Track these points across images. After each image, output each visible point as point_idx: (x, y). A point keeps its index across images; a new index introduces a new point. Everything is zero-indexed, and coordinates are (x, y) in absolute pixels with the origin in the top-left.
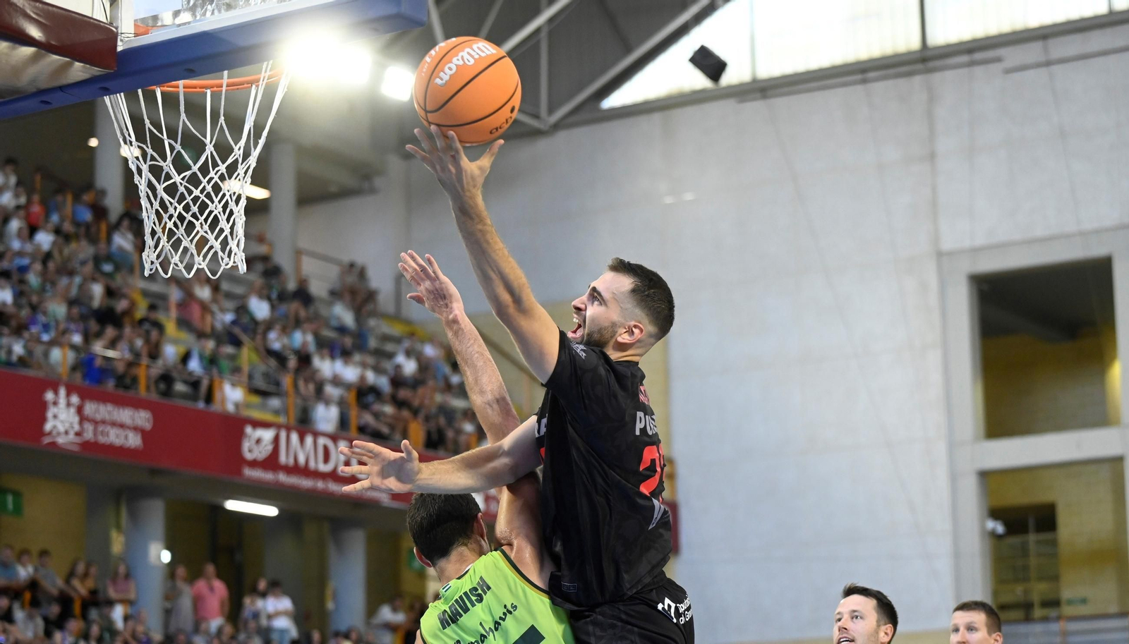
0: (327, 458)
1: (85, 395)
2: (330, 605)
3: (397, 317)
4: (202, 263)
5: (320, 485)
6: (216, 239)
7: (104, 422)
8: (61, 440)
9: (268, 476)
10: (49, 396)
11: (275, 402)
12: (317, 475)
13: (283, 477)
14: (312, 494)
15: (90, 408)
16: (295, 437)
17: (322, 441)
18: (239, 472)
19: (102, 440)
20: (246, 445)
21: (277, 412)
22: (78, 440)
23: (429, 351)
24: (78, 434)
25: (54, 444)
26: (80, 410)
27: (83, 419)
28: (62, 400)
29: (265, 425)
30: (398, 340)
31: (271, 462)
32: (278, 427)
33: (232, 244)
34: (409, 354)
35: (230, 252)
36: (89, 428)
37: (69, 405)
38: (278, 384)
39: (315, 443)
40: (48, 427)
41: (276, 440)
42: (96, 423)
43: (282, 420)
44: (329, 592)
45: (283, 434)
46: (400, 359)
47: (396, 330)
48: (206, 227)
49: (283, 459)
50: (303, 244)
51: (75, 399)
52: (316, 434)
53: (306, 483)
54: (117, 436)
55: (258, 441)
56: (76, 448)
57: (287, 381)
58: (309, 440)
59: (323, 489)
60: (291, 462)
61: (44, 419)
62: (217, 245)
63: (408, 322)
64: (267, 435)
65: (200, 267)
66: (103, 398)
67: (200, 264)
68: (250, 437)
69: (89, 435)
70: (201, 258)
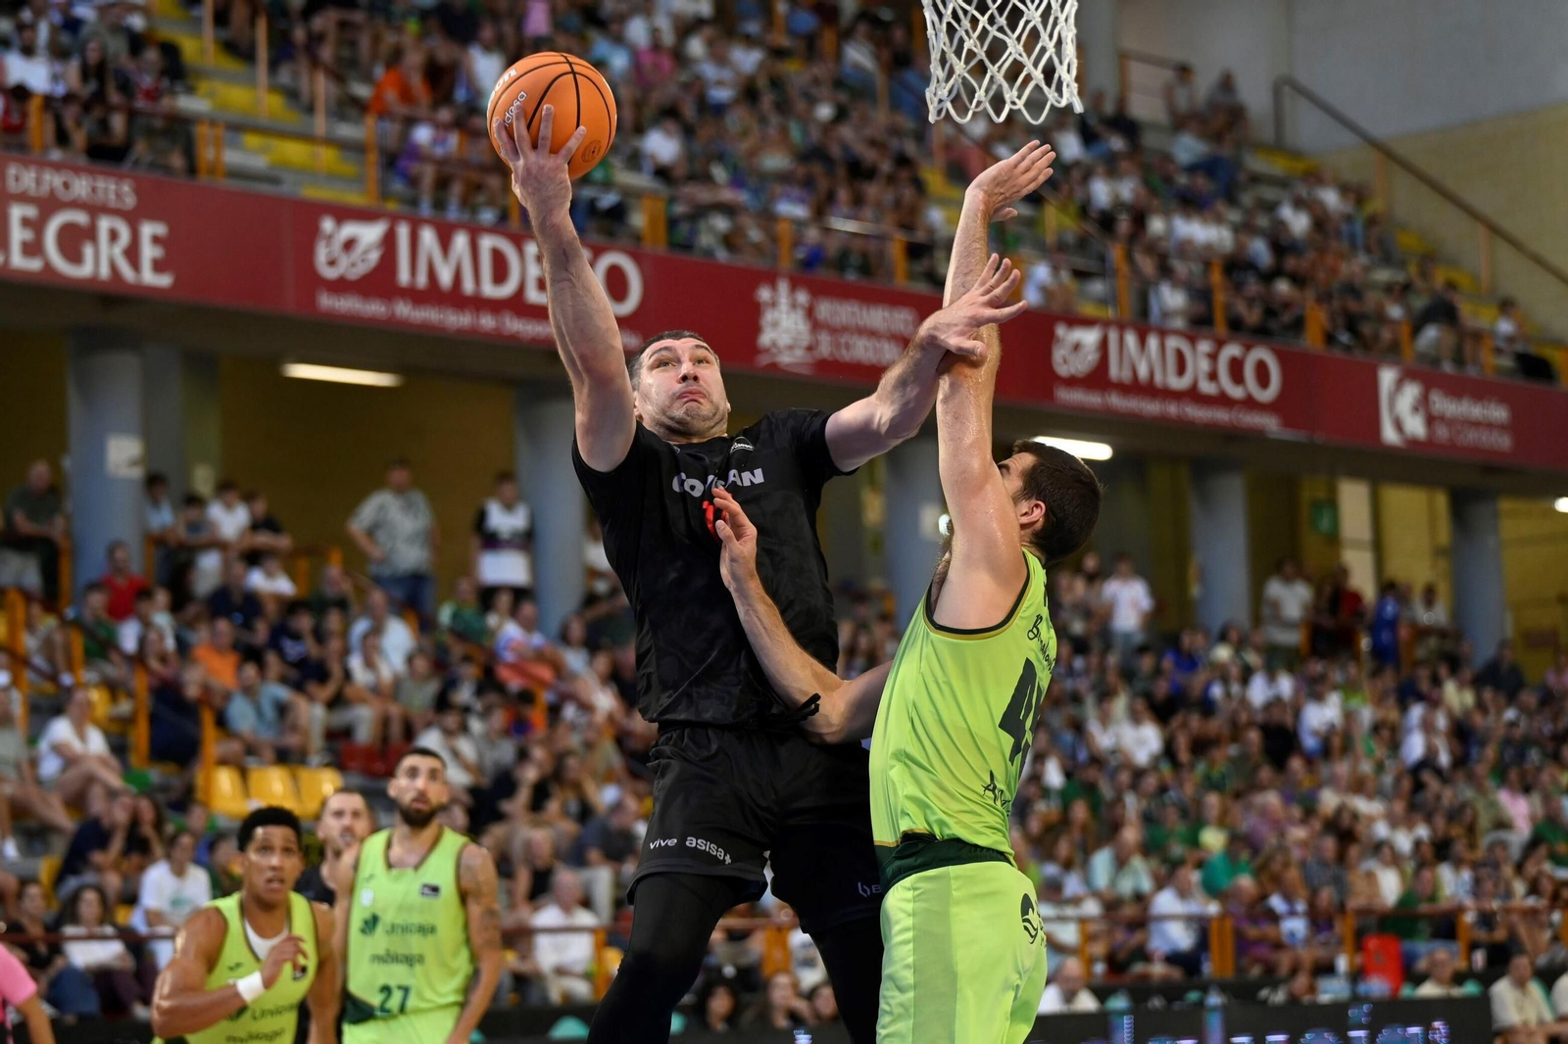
0: (1181, 369)
1: (818, 291)
2: (1195, 590)
3: (1278, 147)
4: (1017, 101)
5: (1172, 409)
6: (1036, 65)
7: (844, 329)
8: (785, 359)
9: (1092, 399)
10: (764, 294)
11: (1097, 287)
12: (1167, 394)
13: (1116, 401)
14: (1162, 424)
15: (825, 309)
16: (1131, 339)
17: (1173, 343)
18: (1049, 395)
19: (846, 356)
20: (1059, 354)
21: (1103, 302)
22: (809, 359)
23: (1330, 198)
24: (810, 348)
25: (774, 366)
26: (810, 313)
27: (816, 325)
28: (784, 299)
29: (1087, 322)
30: (1283, 183)
31: (1097, 378)
32: (1106, 324)
33: (1061, 71)
34: (1299, 204)
35: (1060, 83)
36: (825, 338)
37: (794, 306)
38: (1102, 259)
39: (1162, 347)
40: (766, 338)
41: (1104, 345)
42: (835, 330)
43: (1110, 313)
44: (1193, 571)
45: (1113, 336)
46: (1287, 212)
47: (1276, 166)
48: (1020, 48)
49: (1114, 372)
50: (1130, 43)
51: (802, 297)
52: (1163, 333)
53: (1151, 407)
54: (866, 349)
55: (1077, 347)
56: (805, 371)
57: (1115, 253)
58: (1153, 342)
59: (1179, 416)
60: (1126, 375)
61: (755, 329)
62: (1038, 75)
63: (1296, 154)
64: (1090, 337)
65: (1015, 107)
66: (843, 293)
67: (1014, 103)
68: (1063, 340)
69: (825, 349)
70: (1015, 93)
